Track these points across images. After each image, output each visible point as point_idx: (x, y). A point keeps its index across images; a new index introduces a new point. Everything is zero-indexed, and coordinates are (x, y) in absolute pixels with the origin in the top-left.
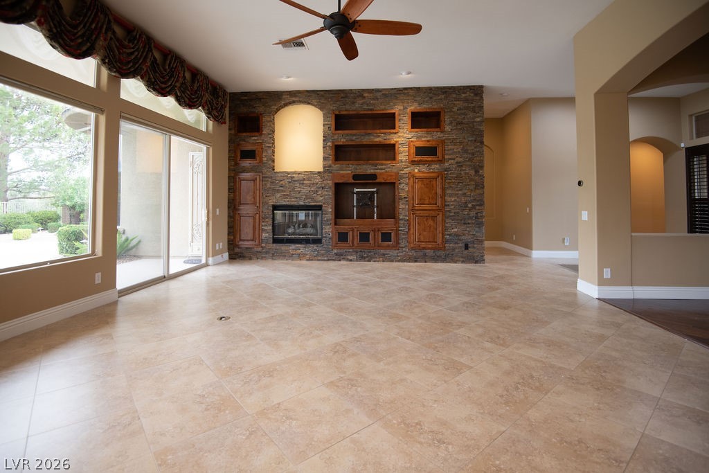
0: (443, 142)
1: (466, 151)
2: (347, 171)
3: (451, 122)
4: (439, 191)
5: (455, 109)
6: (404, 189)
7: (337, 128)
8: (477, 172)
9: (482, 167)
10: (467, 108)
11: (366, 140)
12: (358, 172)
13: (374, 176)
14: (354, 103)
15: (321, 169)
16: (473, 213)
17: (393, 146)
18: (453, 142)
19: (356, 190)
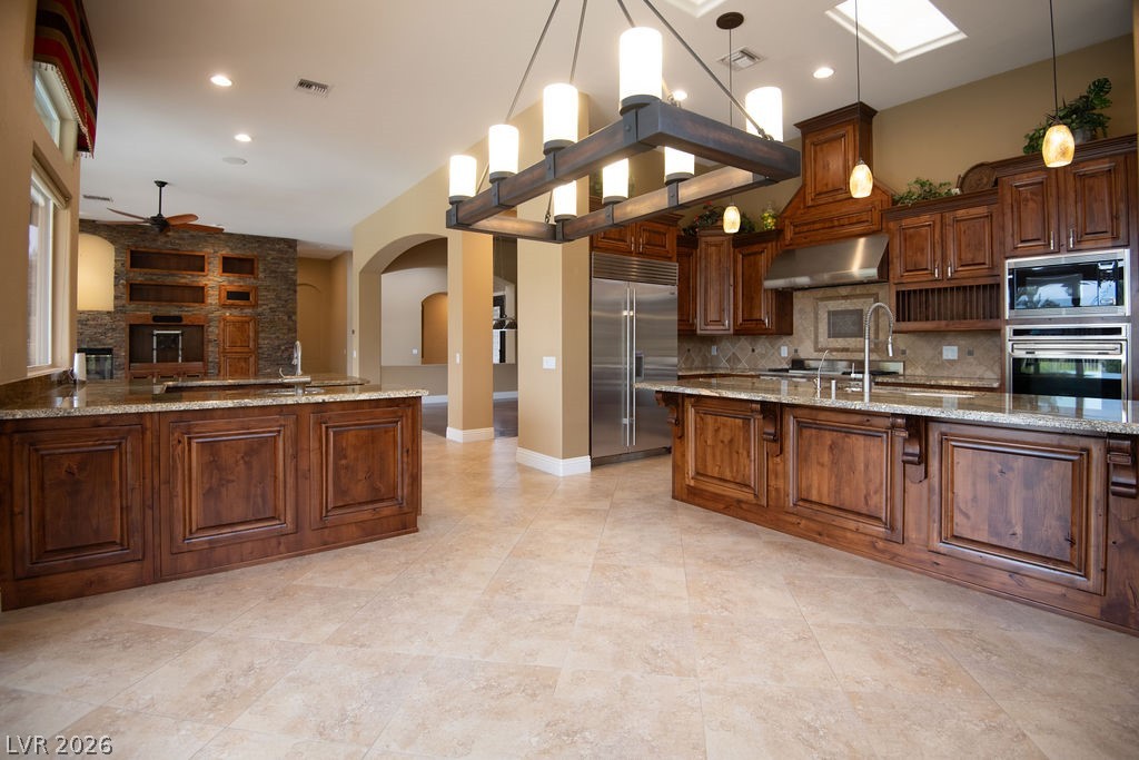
0: (256, 288)
1: (279, 299)
2: (145, 312)
3: (265, 270)
4: (252, 334)
5: (269, 258)
6: (213, 332)
7: (132, 266)
8: (290, 317)
9: (295, 313)
10: (282, 259)
11: (169, 280)
12: (159, 314)
13: (179, 319)
14: (154, 240)
15: (111, 309)
16: (286, 355)
17: (203, 288)
18: (267, 289)
19: (156, 332)
